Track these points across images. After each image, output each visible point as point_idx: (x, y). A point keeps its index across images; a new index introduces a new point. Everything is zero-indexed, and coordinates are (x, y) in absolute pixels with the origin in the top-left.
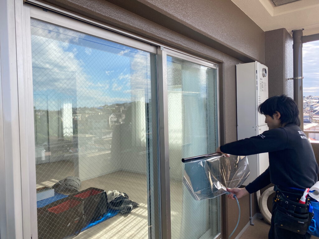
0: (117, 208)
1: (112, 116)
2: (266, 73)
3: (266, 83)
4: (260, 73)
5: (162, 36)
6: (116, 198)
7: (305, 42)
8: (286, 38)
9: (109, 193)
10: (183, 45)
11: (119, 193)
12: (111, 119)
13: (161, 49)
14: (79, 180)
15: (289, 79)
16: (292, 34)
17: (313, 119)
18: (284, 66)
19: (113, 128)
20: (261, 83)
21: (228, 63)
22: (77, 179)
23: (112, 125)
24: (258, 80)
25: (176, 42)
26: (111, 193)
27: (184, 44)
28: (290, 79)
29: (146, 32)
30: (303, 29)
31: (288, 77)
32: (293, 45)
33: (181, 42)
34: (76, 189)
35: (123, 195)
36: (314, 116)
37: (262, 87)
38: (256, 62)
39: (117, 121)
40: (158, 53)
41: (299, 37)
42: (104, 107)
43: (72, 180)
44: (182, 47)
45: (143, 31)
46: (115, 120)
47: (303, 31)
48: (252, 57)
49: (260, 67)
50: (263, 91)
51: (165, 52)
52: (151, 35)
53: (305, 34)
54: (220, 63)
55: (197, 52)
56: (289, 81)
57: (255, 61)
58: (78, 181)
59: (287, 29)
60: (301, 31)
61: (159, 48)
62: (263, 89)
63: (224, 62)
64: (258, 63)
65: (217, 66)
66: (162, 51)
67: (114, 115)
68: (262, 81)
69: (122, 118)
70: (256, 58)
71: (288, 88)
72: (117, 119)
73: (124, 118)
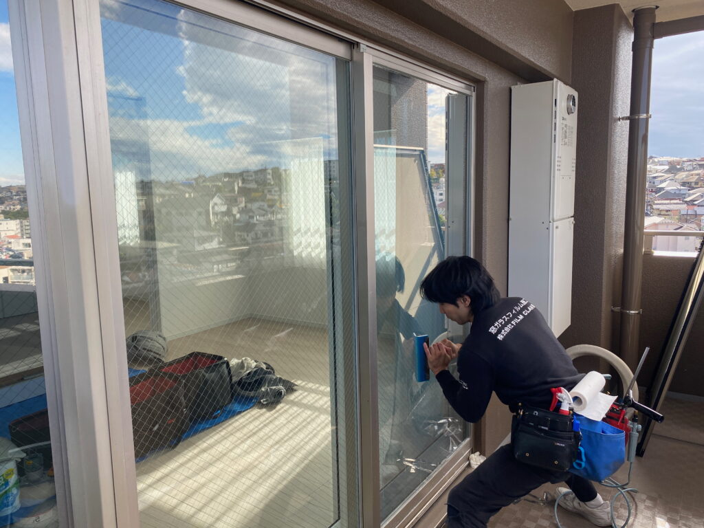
1: (216, 200)
2: (575, 106)
3: (572, 128)
4: (562, 105)
5: (364, 21)
6: (249, 373)
7: (660, 36)
8: (619, 27)
9: (234, 362)
10: (406, 41)
11: (255, 364)
12: (213, 208)
13: (362, 50)
14: (164, 339)
15: (619, 119)
16: (633, 17)
17: (654, 207)
18: (611, 90)
19: (218, 227)
20: (563, 128)
21: (495, 81)
22: (160, 336)
23: (216, 220)
24: (559, 121)
25: (393, 35)
26: (238, 364)
27: (409, 39)
28: (623, 119)
29: (333, 11)
30: (657, 7)
31: (619, 115)
32: (633, 43)
33: (403, 34)
34: (158, 356)
35: (264, 367)
36: (656, 202)
37: (566, 137)
38: (555, 80)
39: (228, 213)
40: (355, 58)
41: (648, 24)
42: (196, 179)
43: (149, 338)
44: (404, 45)
45: (328, 8)
46: (224, 208)
47: (657, 12)
48: (545, 70)
49: (562, 92)
50: (565, 144)
51: (370, 57)
52: (342, 19)
53: (660, 18)
54: (478, 83)
55: (435, 56)
56: (619, 123)
57: (552, 80)
58: (161, 340)
59: (622, 7)
60: (651, 12)
61: (355, 46)
62: (566, 140)
63: (488, 79)
64: (560, 84)
65: (472, 88)
66: (363, 53)
67: (220, 198)
68: (566, 123)
69: (240, 206)
70: (553, 72)
71: (618, 139)
72: (228, 209)
73: (243, 205)
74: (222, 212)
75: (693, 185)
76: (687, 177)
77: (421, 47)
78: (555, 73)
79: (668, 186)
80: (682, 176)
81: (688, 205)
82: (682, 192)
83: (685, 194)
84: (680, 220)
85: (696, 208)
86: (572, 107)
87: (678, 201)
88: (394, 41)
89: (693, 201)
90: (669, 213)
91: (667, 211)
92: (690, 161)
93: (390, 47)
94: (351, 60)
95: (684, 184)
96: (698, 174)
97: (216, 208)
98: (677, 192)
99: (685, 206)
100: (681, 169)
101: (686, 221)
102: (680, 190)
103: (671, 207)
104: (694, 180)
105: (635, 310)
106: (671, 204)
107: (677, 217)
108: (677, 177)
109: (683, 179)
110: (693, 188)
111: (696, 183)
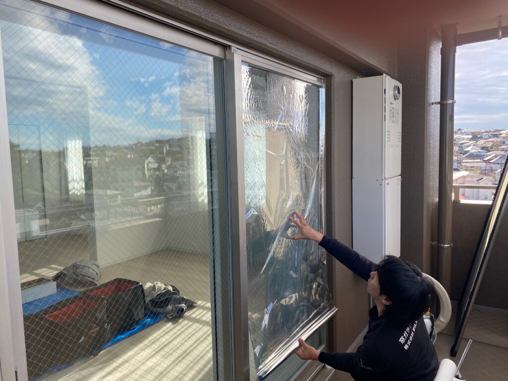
0: (161, 310)
1: (150, 159)
2: (400, 94)
3: (398, 110)
4: (390, 93)
5: (233, 29)
6: (159, 295)
7: (461, 44)
8: (431, 37)
9: (147, 286)
10: (268, 45)
11: (164, 286)
12: (148, 165)
13: (232, 51)
15: (433, 104)
16: (441, 30)
17: (463, 164)
18: (426, 83)
19: (151, 179)
20: (391, 110)
21: (339, 75)
22: (94, 264)
23: (150, 174)
24: (387, 105)
25: (257, 40)
26: (150, 287)
27: (271, 43)
28: (435, 103)
29: (206, 21)
30: (458, 23)
31: (433, 101)
32: (441, 49)
33: (265, 40)
34: (92, 281)
35: (170, 288)
36: (464, 161)
37: (393, 117)
38: (384, 75)
39: (159, 169)
40: (228, 57)
41: (452, 35)
42: (136, 145)
43: (86, 266)
44: (267, 48)
45: (202, 19)
46: (156, 166)
47: (458, 26)
48: (377, 68)
49: (389, 84)
50: (393, 122)
51: (239, 56)
53: (460, 31)
54: (327, 77)
55: (291, 56)
56: (433, 106)
57: (382, 75)
58: (95, 268)
60: (454, 26)
61: (228, 48)
62: (394, 119)
63: (334, 74)
64: (388, 77)
65: (323, 81)
66: (233, 53)
67: (153, 158)
68: (393, 106)
69: (167, 164)
70: (383, 69)
71: (432, 118)
72: (158, 166)
73: (169, 163)
74: (154, 169)
75: (489, 149)
76: (485, 143)
77: (280, 50)
78: (385, 70)
79: (472, 149)
80: (481, 142)
81: (486, 162)
82: (482, 154)
83: (484, 155)
84: (481, 173)
85: (492, 165)
86: (398, 95)
87: (479, 160)
88: (258, 44)
89: (489, 160)
90: (473, 169)
91: (472, 167)
92: (487, 132)
93: (256, 49)
94: (225, 59)
95: (483, 148)
96: (493, 141)
97: (150, 165)
98: (479, 154)
99: (484, 164)
100: (481, 138)
101: (485, 174)
102: (480, 152)
103: (475, 165)
104: (490, 146)
105: (448, 244)
106: (474, 162)
107: (479, 171)
108: (478, 143)
109: (482, 145)
110: (489, 151)
111: (492, 148)
